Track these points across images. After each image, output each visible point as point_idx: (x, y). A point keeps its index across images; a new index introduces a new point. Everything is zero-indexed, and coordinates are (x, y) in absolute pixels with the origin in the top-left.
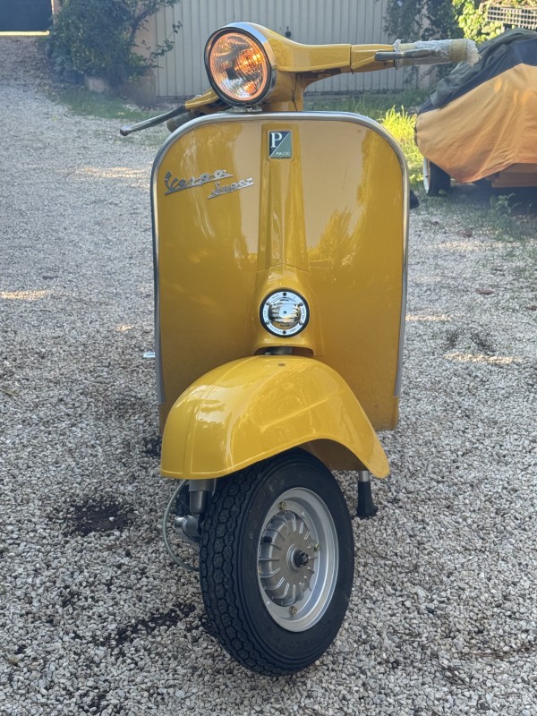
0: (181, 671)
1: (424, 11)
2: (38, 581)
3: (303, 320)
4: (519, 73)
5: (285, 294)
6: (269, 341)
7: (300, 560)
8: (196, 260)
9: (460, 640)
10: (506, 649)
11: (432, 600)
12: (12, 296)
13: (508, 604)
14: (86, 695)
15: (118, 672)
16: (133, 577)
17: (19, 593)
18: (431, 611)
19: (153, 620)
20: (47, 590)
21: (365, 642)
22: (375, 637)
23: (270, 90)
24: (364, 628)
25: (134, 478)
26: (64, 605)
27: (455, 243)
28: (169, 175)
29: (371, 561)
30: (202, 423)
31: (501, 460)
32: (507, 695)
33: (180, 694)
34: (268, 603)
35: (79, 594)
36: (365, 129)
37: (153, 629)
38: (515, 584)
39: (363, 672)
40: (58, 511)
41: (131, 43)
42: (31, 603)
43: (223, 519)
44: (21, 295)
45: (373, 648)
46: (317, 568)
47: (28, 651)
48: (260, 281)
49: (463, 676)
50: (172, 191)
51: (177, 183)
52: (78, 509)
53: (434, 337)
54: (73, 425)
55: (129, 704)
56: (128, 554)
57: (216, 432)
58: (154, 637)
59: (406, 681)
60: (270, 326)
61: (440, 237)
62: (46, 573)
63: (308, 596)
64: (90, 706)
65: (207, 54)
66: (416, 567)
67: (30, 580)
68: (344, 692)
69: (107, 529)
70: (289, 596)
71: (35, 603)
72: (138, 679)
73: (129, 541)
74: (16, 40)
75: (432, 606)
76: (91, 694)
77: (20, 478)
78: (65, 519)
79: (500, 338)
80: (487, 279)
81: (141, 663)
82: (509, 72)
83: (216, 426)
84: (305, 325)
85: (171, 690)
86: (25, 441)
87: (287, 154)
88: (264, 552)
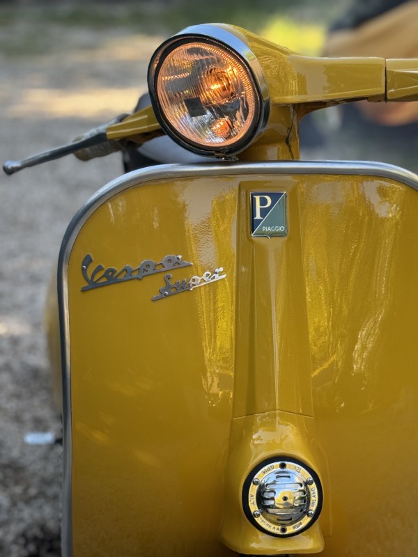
3: (313, 508)
5: (283, 466)
6: (257, 545)
23: (261, 130)
28: (88, 261)
48: (238, 439)
50: (93, 285)
51: (101, 273)
60: (260, 520)
65: (153, 73)
84: (315, 517)
87: (280, 229)
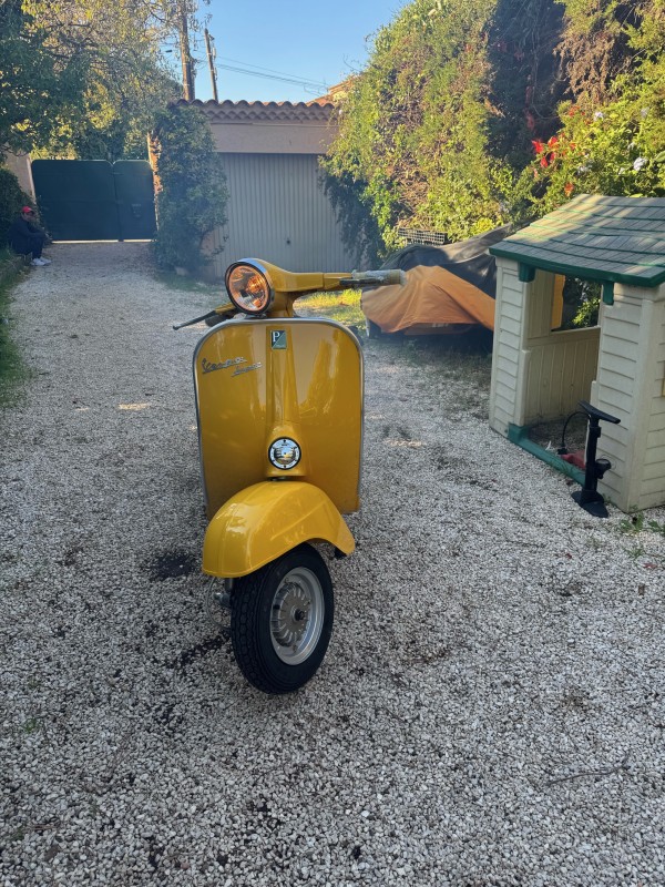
0: (223, 687)
1: (363, 230)
2: (131, 617)
3: (297, 458)
4: (419, 270)
6: (275, 472)
7: (299, 616)
8: (225, 417)
9: (401, 650)
10: (430, 655)
11: (383, 620)
12: (126, 408)
13: (429, 621)
14: (159, 709)
15: (181, 689)
16: (193, 611)
17: (118, 628)
18: (383, 628)
19: (206, 645)
20: (137, 624)
21: (342, 655)
22: (349, 651)
23: (271, 303)
24: (341, 644)
25: (197, 534)
26: (148, 636)
27: (385, 369)
28: (205, 361)
29: (344, 591)
30: (231, 532)
31: (418, 513)
32: (433, 694)
33: (222, 705)
34: (278, 648)
35: (157, 627)
36: (333, 329)
37: (205, 652)
38: (432, 604)
39: (342, 681)
40: (147, 562)
41: (200, 247)
42: (125, 635)
43: (246, 600)
44: (131, 407)
45: (347, 659)
46: (310, 618)
47: (122, 674)
48: (268, 432)
49: (405, 681)
50: (207, 371)
52: (160, 559)
53: (376, 430)
54: (160, 498)
55: (188, 715)
56: (191, 594)
57: (241, 539)
58: (206, 659)
59: (369, 686)
60: (275, 463)
61: (376, 364)
62: (138, 611)
63: (305, 636)
64: (162, 718)
66: (372, 594)
67: (126, 617)
68: (330, 697)
69: (177, 575)
70: (293, 640)
71: (129, 636)
72: (195, 695)
73: (191, 583)
74: (137, 244)
75: (383, 624)
76: (163, 708)
77: (123, 540)
78: (151, 567)
79: (413, 430)
80: (404, 391)
81: (197, 681)
82: (413, 270)
83: (240, 535)
84: (298, 461)
85: (216, 703)
86: (128, 511)
87: (283, 346)
88: (275, 614)
